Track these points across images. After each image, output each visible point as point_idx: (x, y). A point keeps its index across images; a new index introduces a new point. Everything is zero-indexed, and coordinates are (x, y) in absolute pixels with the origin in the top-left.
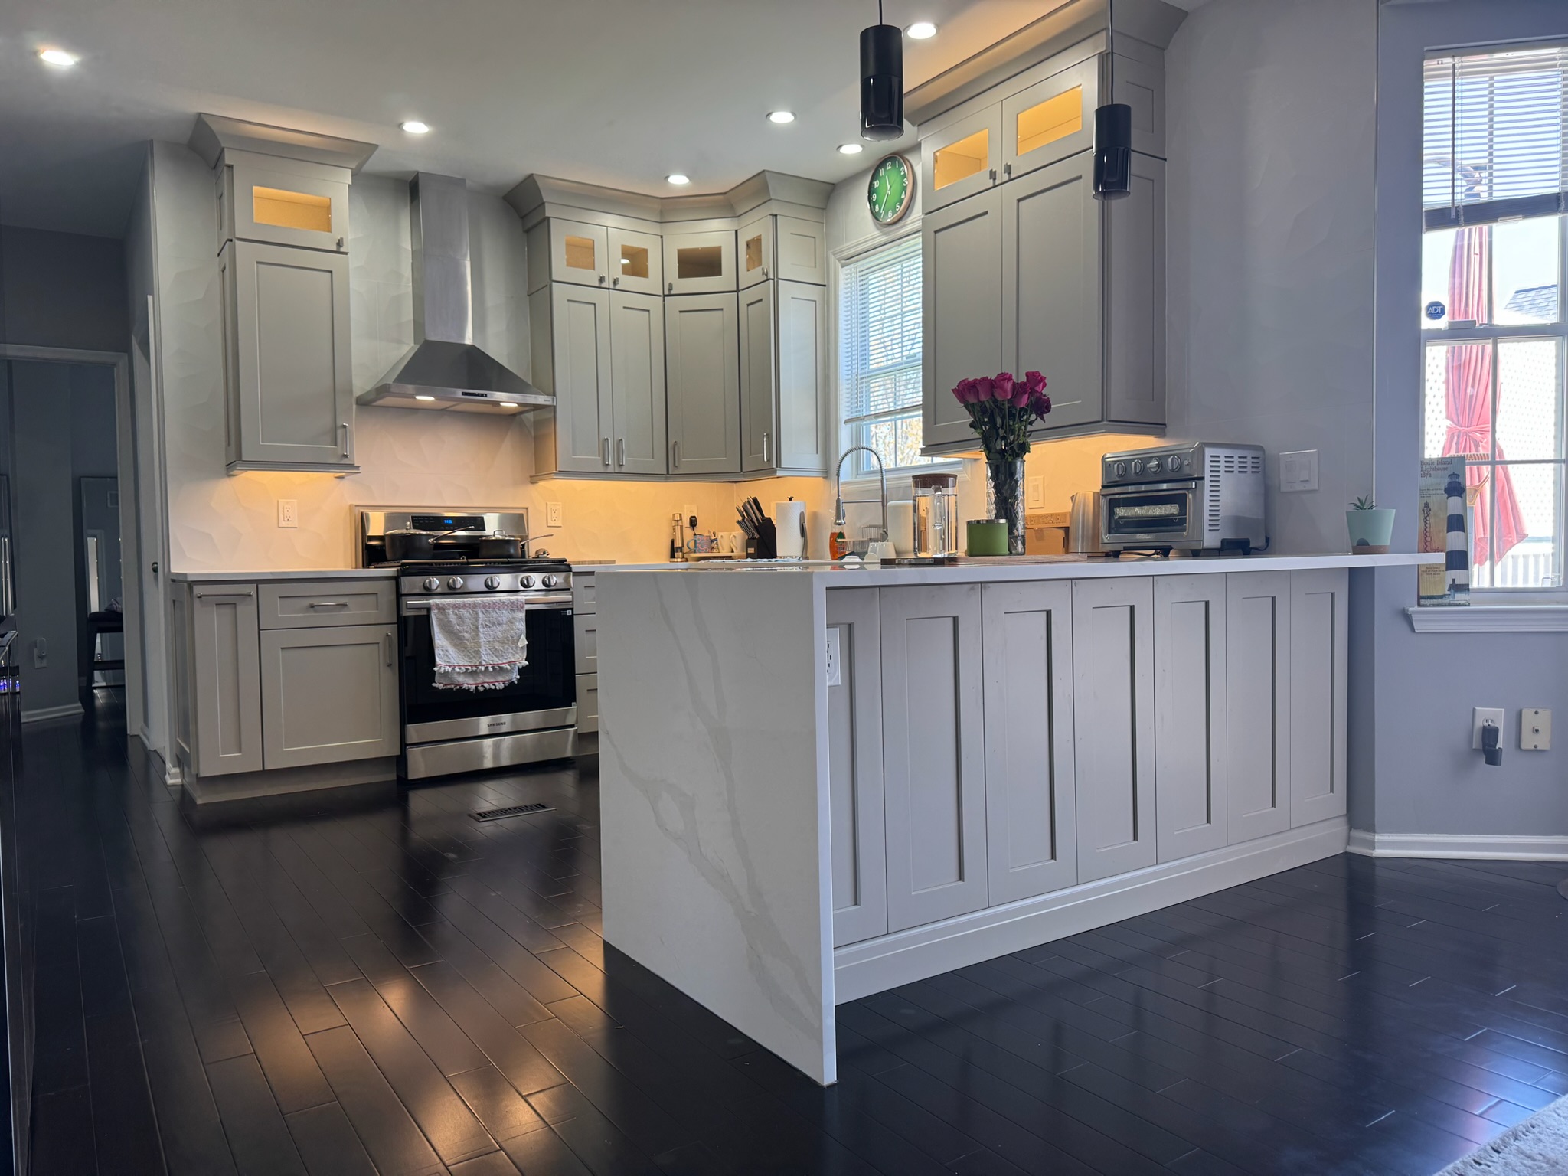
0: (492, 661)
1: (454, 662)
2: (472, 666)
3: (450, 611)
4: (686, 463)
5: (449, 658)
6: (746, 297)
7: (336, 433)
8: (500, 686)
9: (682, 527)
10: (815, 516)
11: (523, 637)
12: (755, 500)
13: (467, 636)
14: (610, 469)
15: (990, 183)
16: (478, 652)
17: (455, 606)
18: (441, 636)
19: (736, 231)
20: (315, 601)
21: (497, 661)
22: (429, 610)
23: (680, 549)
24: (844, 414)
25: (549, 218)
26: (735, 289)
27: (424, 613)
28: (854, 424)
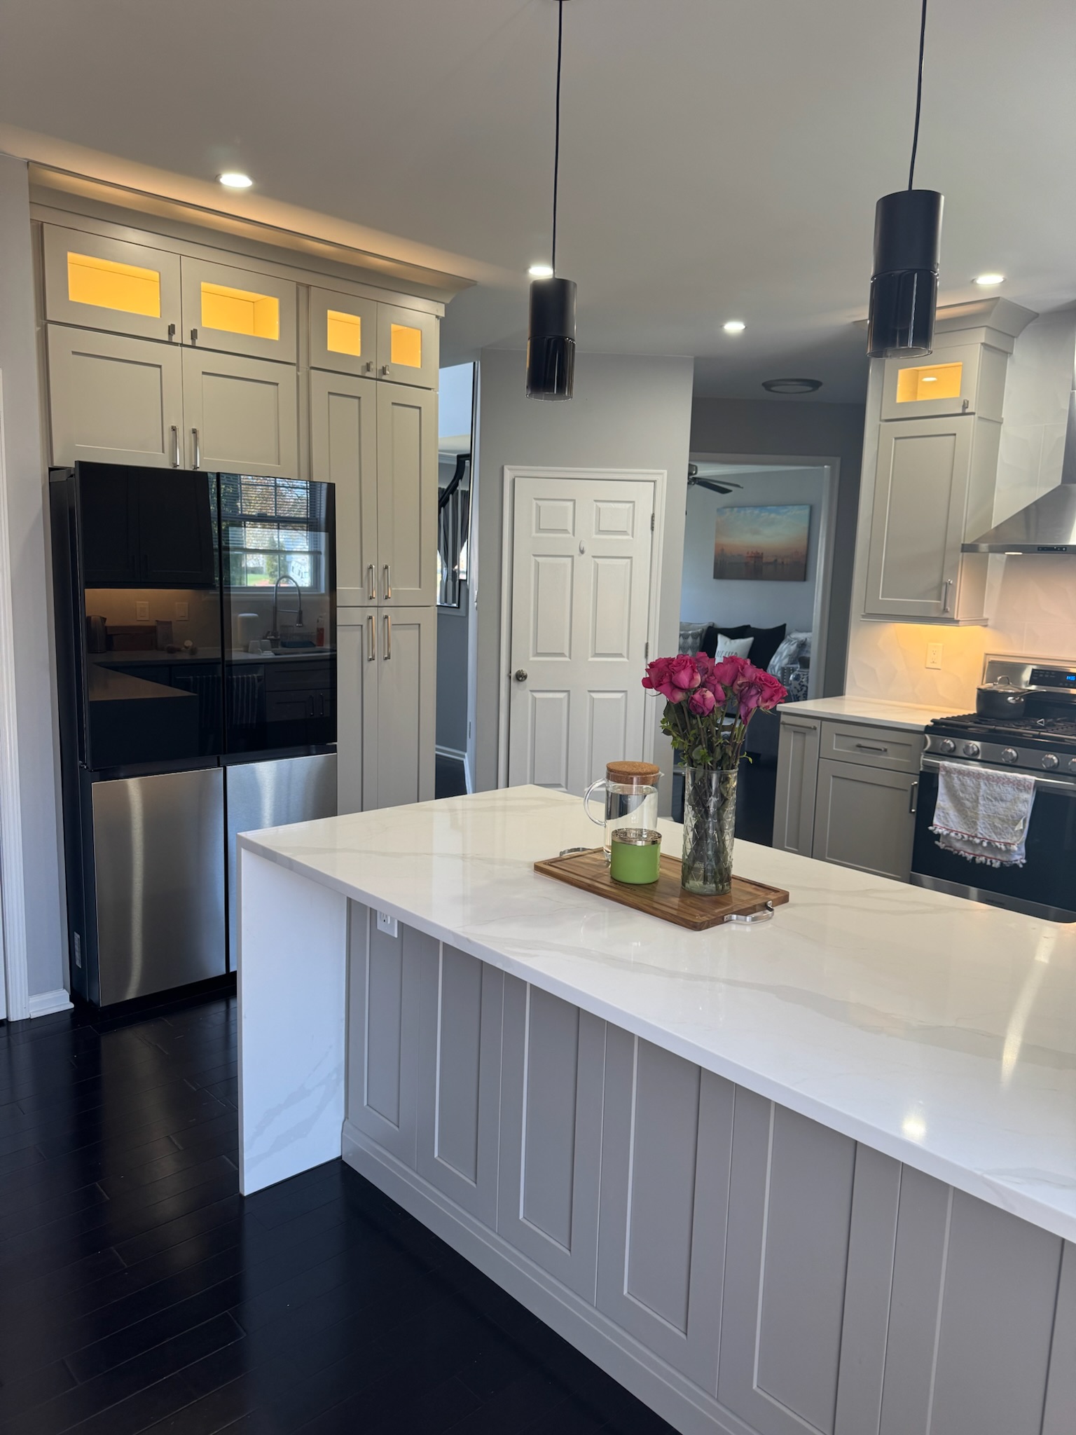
0: (989, 836)
1: (952, 825)
2: (969, 836)
3: (955, 776)
5: (948, 821)
7: (943, 590)
8: (996, 864)
11: (1023, 821)
13: (968, 804)
16: (975, 823)
17: (960, 772)
18: (945, 797)
20: (861, 742)
21: (994, 837)
22: (938, 770)
27: (934, 771)
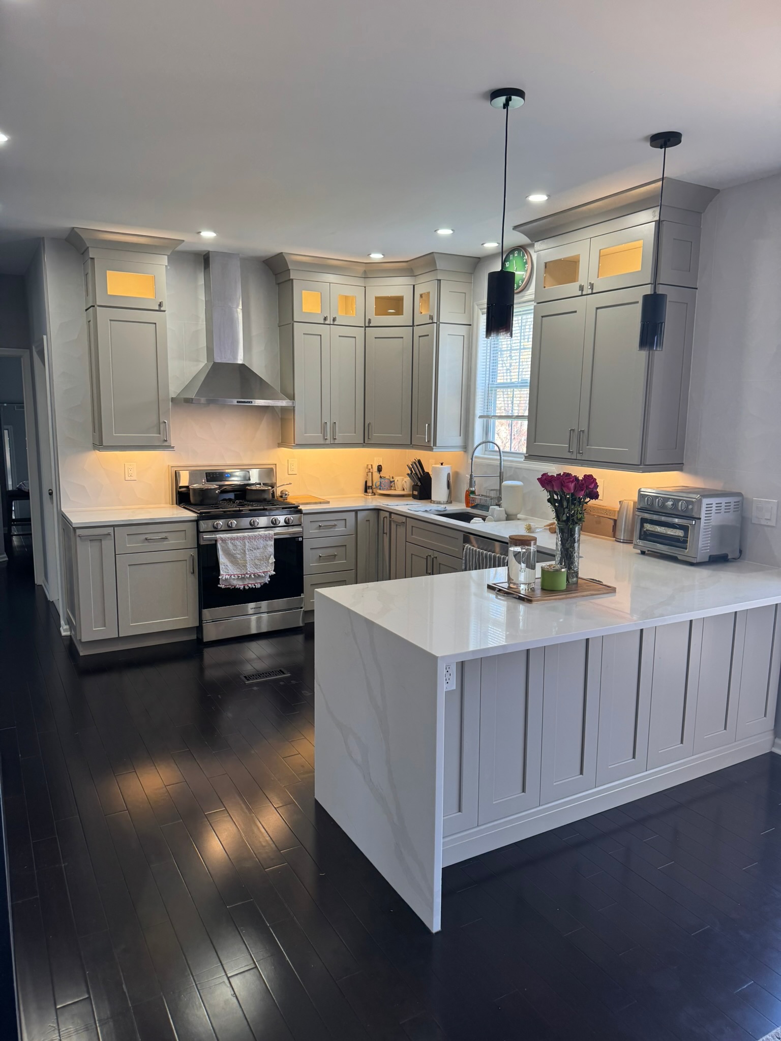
0: (254, 571)
1: (231, 573)
2: (241, 575)
3: (229, 542)
4: (376, 436)
5: (228, 570)
6: (418, 331)
7: (160, 427)
8: (258, 586)
9: (372, 473)
10: (457, 474)
11: (272, 557)
12: (419, 461)
13: (239, 556)
14: (328, 442)
15: (579, 293)
16: (245, 566)
17: (232, 539)
18: (223, 556)
19: (414, 286)
20: (148, 536)
21: (256, 571)
22: (216, 541)
23: (371, 487)
24: (479, 411)
25: (292, 280)
26: (412, 325)
27: (214, 542)
28: (485, 419)
